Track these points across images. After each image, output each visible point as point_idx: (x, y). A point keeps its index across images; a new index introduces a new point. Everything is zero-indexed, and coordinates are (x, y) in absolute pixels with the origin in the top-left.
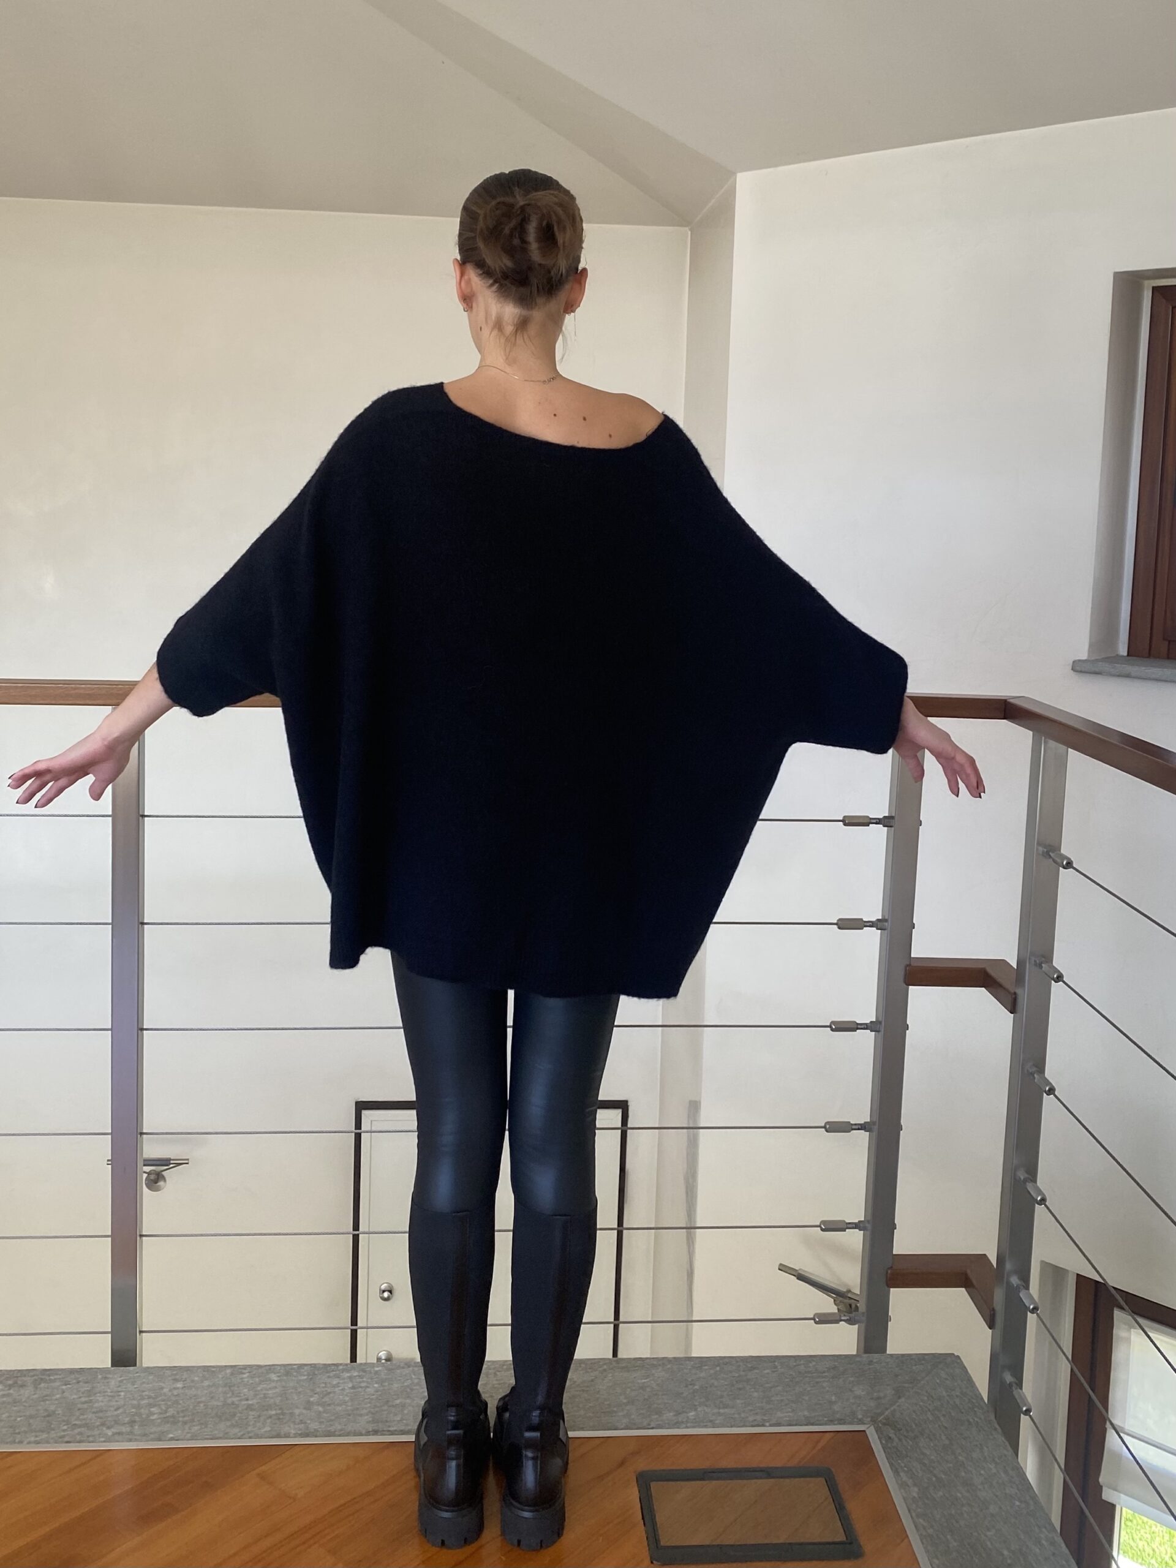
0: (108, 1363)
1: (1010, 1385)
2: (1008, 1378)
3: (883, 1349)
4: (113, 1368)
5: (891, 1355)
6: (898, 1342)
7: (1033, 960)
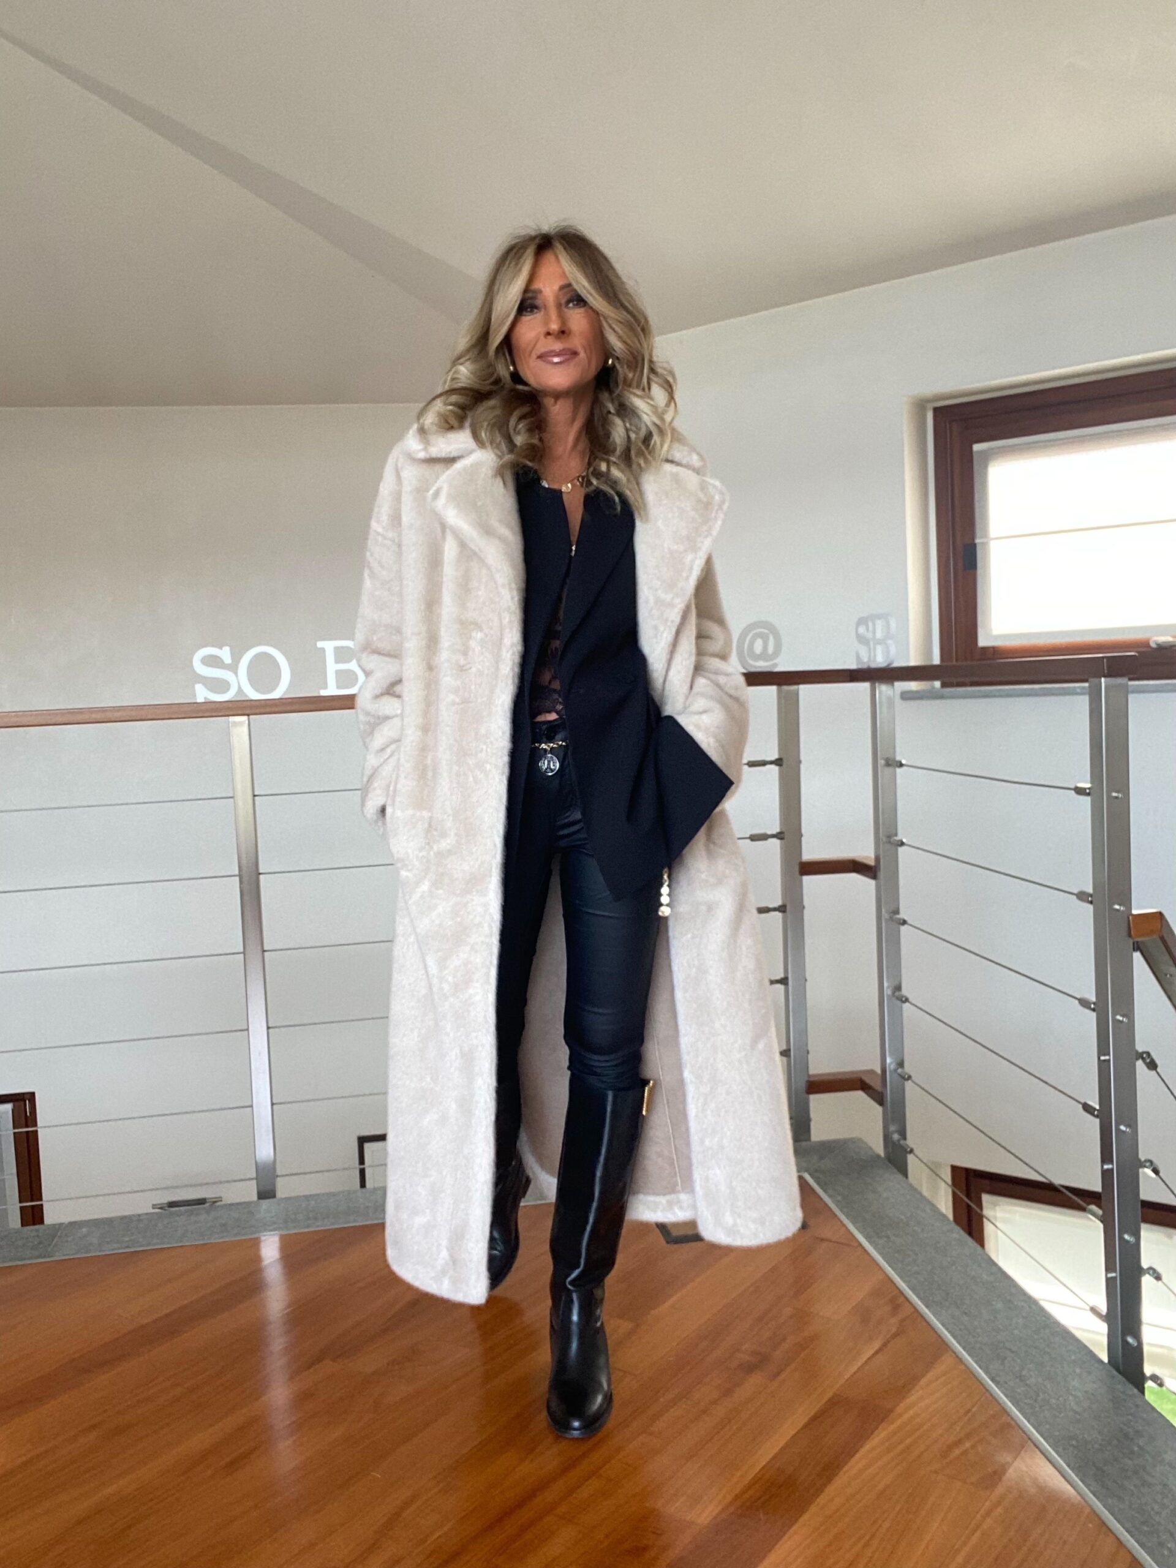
0: (255, 1198)
1: (899, 1141)
2: (896, 1137)
3: (809, 1139)
4: (261, 1201)
5: (816, 1142)
6: (819, 1132)
7: (884, 840)
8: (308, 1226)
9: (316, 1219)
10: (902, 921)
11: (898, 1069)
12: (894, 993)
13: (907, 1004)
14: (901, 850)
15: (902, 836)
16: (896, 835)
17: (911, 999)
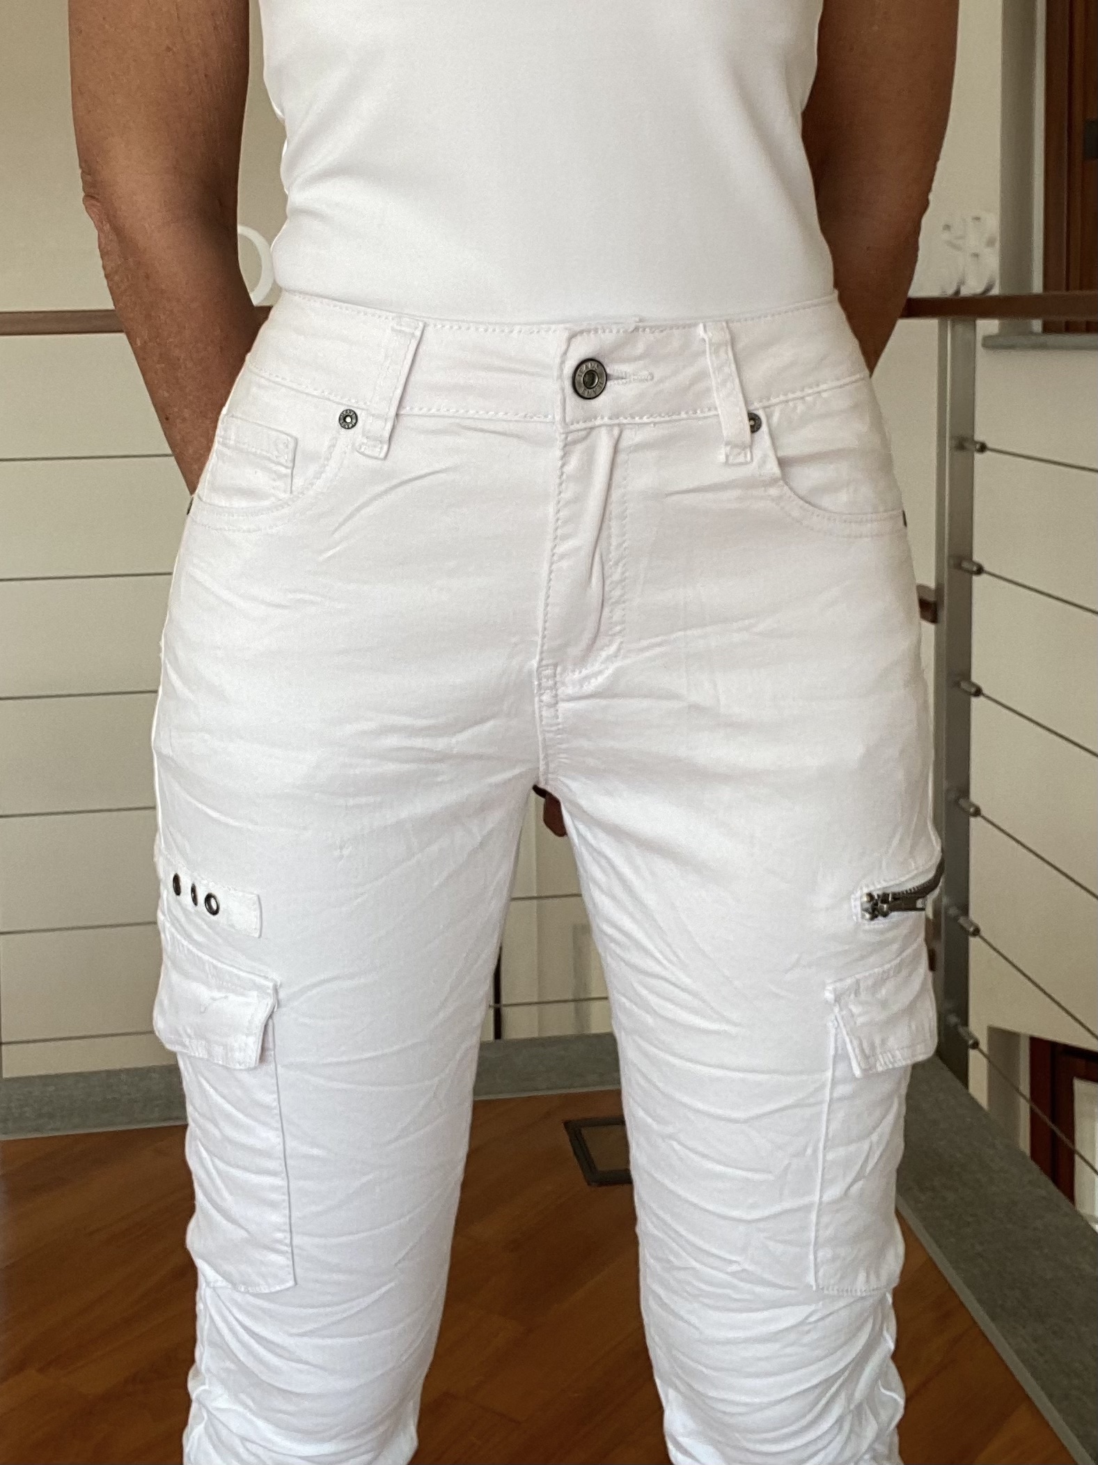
7: (952, 562)
8: (37, 1130)
9: (51, 1116)
10: (973, 690)
11: (956, 919)
12: (956, 801)
13: (979, 819)
14: (975, 579)
15: (977, 557)
16: (969, 557)
17: (984, 812)
